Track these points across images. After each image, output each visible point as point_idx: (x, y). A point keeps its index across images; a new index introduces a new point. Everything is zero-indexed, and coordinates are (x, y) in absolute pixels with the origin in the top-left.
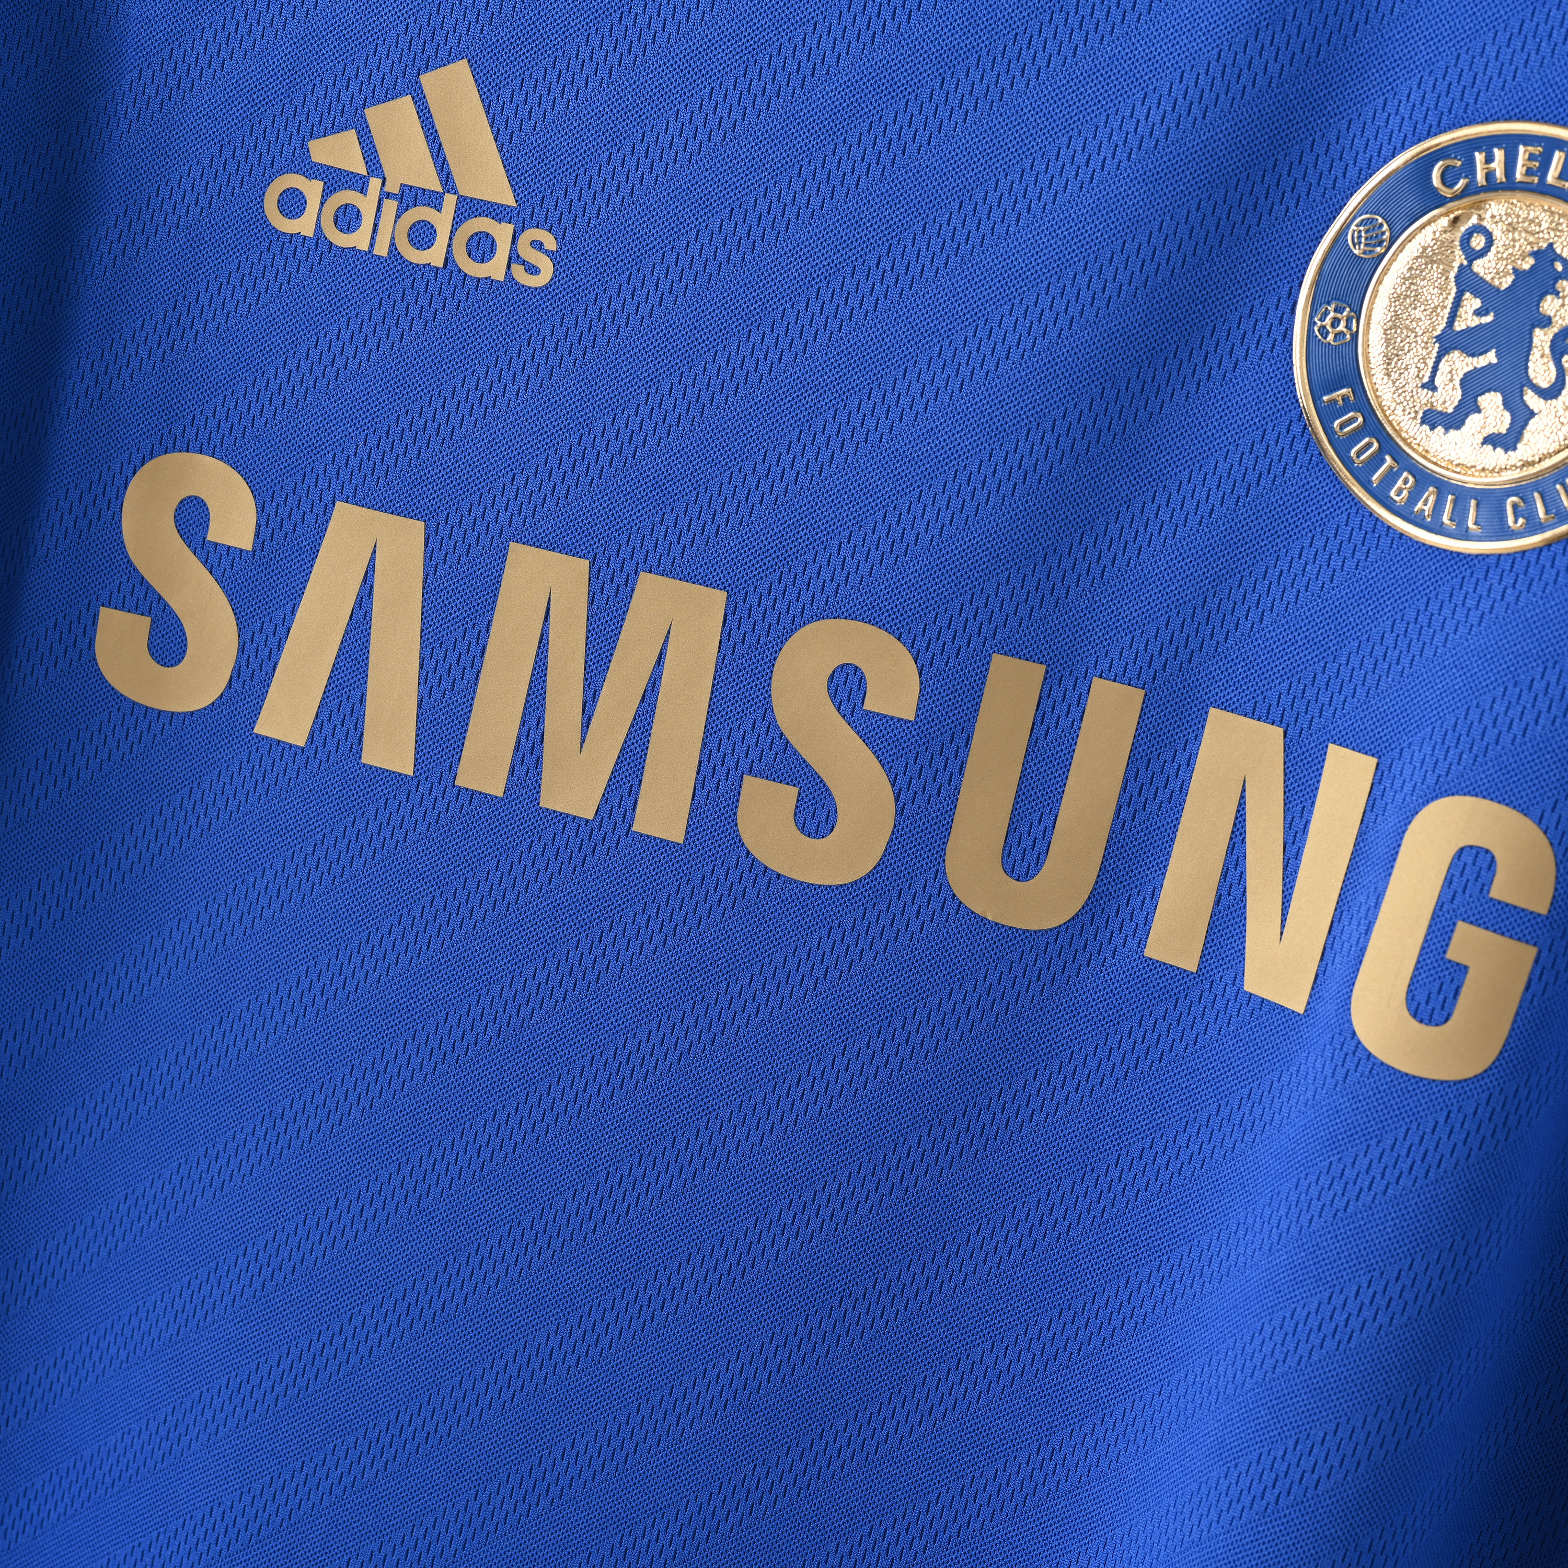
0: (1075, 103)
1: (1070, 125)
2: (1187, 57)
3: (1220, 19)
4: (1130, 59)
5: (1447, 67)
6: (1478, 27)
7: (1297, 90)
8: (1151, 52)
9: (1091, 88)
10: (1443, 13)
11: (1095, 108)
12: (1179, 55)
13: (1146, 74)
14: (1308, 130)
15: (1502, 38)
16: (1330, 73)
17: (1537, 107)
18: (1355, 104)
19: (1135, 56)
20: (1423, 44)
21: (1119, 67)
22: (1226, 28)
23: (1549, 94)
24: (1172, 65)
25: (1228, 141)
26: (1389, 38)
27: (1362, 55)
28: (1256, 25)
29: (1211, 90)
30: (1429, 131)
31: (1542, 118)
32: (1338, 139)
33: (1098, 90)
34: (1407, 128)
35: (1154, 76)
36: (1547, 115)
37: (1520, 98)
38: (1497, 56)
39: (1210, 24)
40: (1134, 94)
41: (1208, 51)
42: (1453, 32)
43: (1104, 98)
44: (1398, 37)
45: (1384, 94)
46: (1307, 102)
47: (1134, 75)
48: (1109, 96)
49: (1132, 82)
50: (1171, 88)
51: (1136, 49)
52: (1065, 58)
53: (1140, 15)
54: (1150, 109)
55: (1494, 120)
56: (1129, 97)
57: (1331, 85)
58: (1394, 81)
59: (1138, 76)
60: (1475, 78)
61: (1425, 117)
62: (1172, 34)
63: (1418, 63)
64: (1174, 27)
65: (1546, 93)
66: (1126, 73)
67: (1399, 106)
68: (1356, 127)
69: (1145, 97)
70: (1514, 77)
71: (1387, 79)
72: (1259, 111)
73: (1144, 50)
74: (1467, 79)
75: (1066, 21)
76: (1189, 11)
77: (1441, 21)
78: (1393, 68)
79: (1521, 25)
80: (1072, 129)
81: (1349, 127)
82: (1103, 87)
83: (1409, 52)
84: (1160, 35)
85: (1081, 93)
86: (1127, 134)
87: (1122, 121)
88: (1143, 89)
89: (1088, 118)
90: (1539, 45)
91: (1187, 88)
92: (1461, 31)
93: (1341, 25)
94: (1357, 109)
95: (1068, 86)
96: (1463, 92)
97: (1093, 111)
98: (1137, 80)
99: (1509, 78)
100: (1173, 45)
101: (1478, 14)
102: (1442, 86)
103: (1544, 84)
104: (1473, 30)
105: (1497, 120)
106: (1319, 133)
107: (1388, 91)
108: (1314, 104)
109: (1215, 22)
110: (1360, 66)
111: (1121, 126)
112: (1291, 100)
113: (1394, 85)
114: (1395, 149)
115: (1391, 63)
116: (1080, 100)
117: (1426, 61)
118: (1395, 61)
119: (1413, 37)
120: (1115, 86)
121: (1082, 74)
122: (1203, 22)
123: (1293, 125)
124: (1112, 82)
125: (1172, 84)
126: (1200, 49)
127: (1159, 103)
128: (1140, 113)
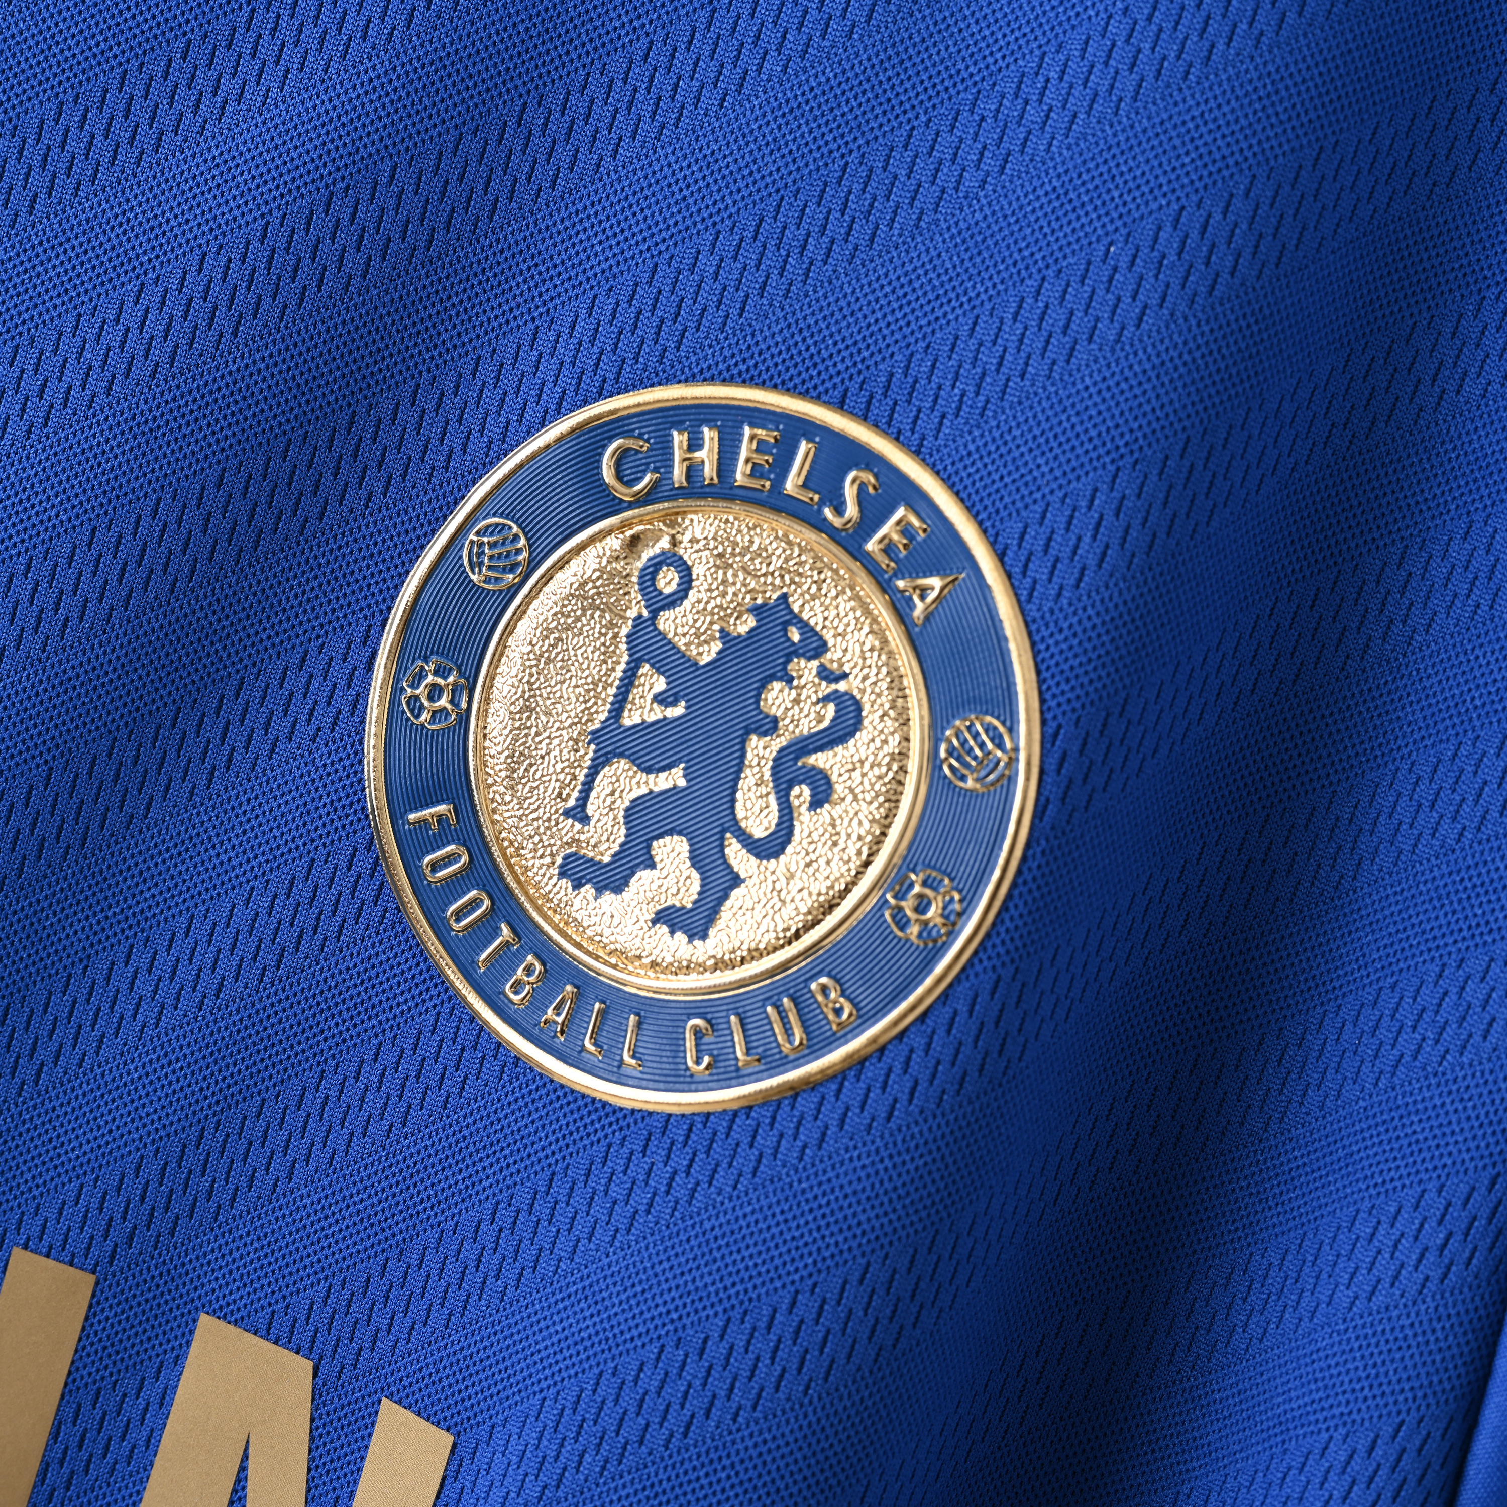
0: (26, 291)
1: (16, 326)
2: (211, 229)
3: (269, 171)
4: (121, 225)
5: (636, 285)
6: (689, 222)
7: (392, 301)
8: (156, 216)
9: (54, 267)
10: (635, 193)
11: (58, 302)
12: (199, 225)
13: (145, 253)
14: (408, 369)
15: (727, 243)
16: (447, 277)
17: (776, 365)
18: (486, 333)
19: (128, 220)
20: (600, 242)
21: (102, 238)
22: (278, 187)
23: (796, 343)
24: (188, 241)
25: (273, 376)
26: (547, 228)
27: (502, 252)
28: (327, 186)
29: (248, 289)
30: (602, 388)
31: (783, 383)
32: (457, 387)
33: (66, 272)
34: (567, 379)
35: (157, 257)
36: (791, 379)
37: (749, 347)
38: (717, 273)
39: (253, 178)
40: (123, 285)
41: (247, 223)
42: (649, 228)
43: (75, 287)
44: (561, 227)
45: (533, 319)
46: (409, 322)
47: (125, 252)
48: (83, 283)
49: (122, 264)
50: (184, 279)
51: (132, 209)
52: (16, 215)
53: (142, 153)
54: (147, 311)
55: (705, 380)
56: (114, 288)
57: (449, 298)
58: (552, 299)
59: (131, 254)
60: (679, 307)
61: (597, 365)
62: (191, 189)
63: (590, 274)
64: (194, 178)
65: (791, 342)
66: (113, 248)
67: (557, 341)
68: (486, 371)
69: (140, 292)
70: (743, 310)
71: (540, 295)
72: (328, 331)
73: (144, 213)
74: (665, 309)
75: (20, 152)
76: (221, 154)
77: (631, 206)
78: (551, 279)
79: (758, 226)
80: (20, 334)
81: (475, 370)
82: (74, 268)
83: (577, 253)
84: (171, 189)
85: (38, 275)
86: (109, 349)
87: (101, 328)
88: (138, 278)
89: (47, 318)
90: (785, 262)
91: (210, 282)
92: (661, 226)
93: (469, 199)
94: (490, 341)
95: (17, 262)
96: (659, 327)
97: (55, 307)
98: (129, 260)
99: (734, 312)
100: (191, 209)
101: (691, 201)
102: (626, 315)
103: (789, 326)
104: (681, 226)
105: (710, 380)
106: (426, 375)
107: (541, 315)
108: (419, 326)
109: (261, 175)
110: (497, 270)
111: (99, 335)
112: (381, 317)
113: (551, 306)
114: (546, 412)
115: (547, 269)
116: (35, 287)
117: (603, 272)
118: (555, 266)
119: (585, 229)
120: (94, 267)
121: (41, 243)
122: (242, 174)
123: (383, 358)
124: (90, 260)
125: (185, 273)
126: (235, 219)
127: (163, 303)
128: (131, 316)
